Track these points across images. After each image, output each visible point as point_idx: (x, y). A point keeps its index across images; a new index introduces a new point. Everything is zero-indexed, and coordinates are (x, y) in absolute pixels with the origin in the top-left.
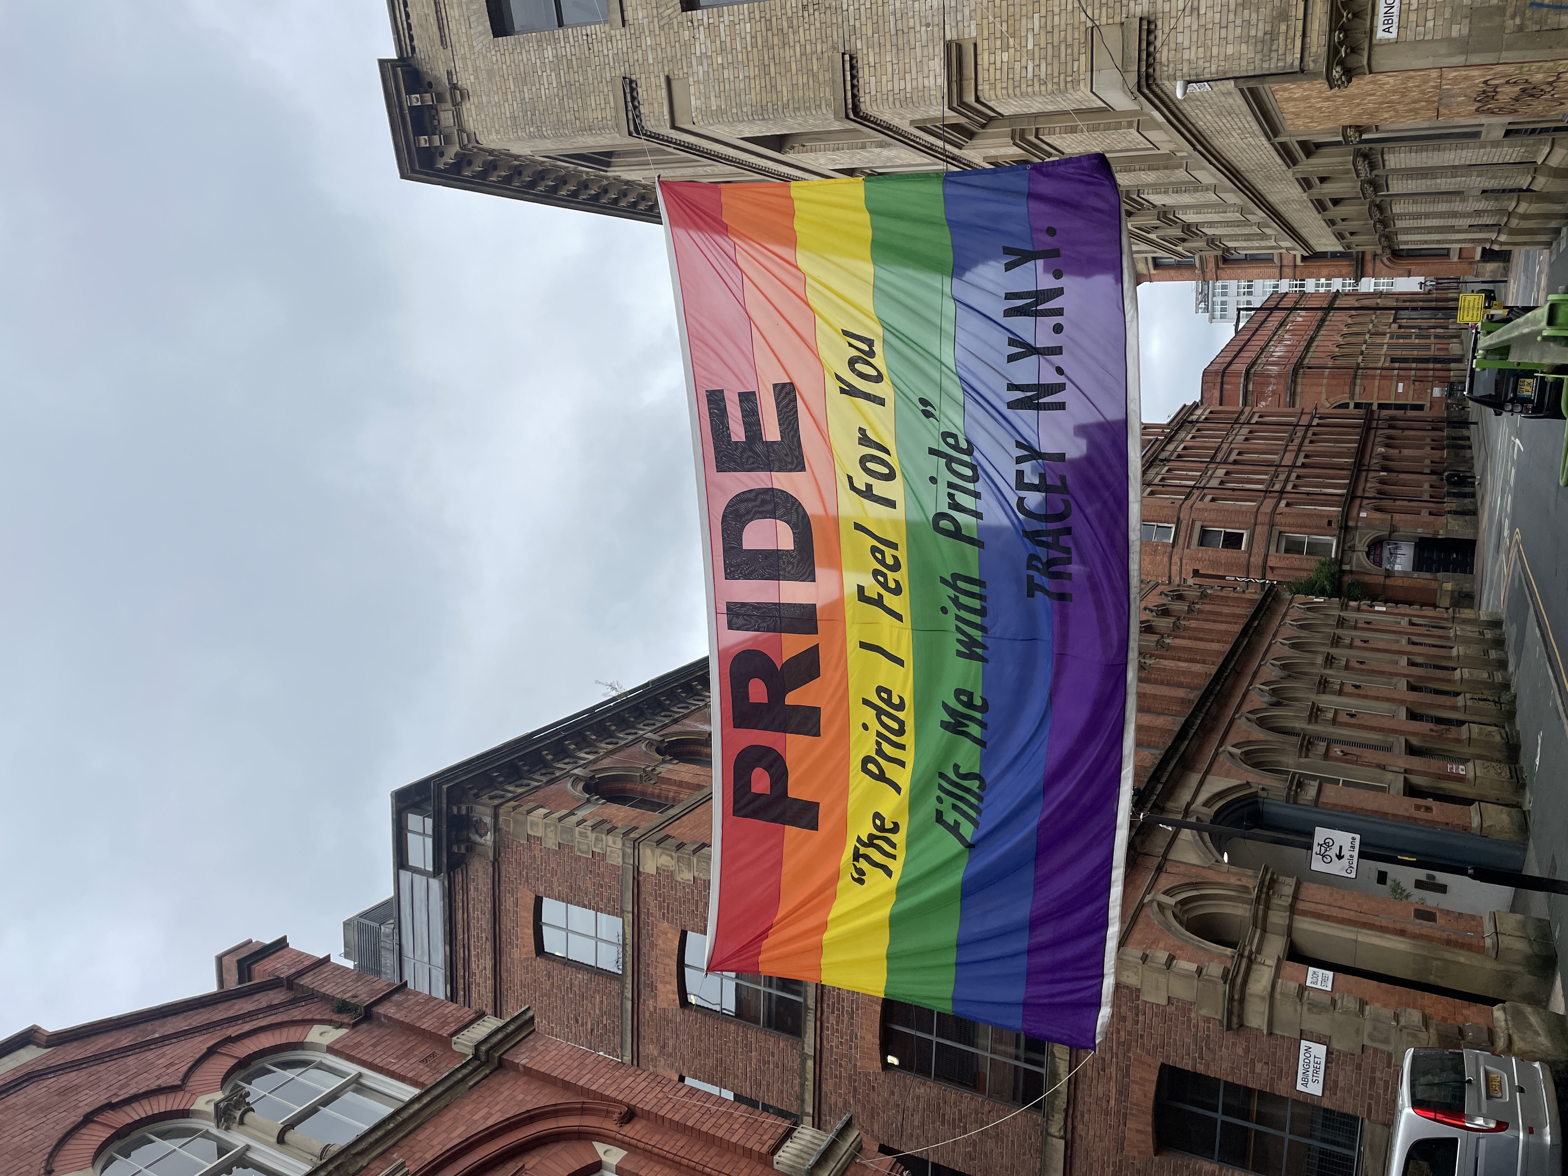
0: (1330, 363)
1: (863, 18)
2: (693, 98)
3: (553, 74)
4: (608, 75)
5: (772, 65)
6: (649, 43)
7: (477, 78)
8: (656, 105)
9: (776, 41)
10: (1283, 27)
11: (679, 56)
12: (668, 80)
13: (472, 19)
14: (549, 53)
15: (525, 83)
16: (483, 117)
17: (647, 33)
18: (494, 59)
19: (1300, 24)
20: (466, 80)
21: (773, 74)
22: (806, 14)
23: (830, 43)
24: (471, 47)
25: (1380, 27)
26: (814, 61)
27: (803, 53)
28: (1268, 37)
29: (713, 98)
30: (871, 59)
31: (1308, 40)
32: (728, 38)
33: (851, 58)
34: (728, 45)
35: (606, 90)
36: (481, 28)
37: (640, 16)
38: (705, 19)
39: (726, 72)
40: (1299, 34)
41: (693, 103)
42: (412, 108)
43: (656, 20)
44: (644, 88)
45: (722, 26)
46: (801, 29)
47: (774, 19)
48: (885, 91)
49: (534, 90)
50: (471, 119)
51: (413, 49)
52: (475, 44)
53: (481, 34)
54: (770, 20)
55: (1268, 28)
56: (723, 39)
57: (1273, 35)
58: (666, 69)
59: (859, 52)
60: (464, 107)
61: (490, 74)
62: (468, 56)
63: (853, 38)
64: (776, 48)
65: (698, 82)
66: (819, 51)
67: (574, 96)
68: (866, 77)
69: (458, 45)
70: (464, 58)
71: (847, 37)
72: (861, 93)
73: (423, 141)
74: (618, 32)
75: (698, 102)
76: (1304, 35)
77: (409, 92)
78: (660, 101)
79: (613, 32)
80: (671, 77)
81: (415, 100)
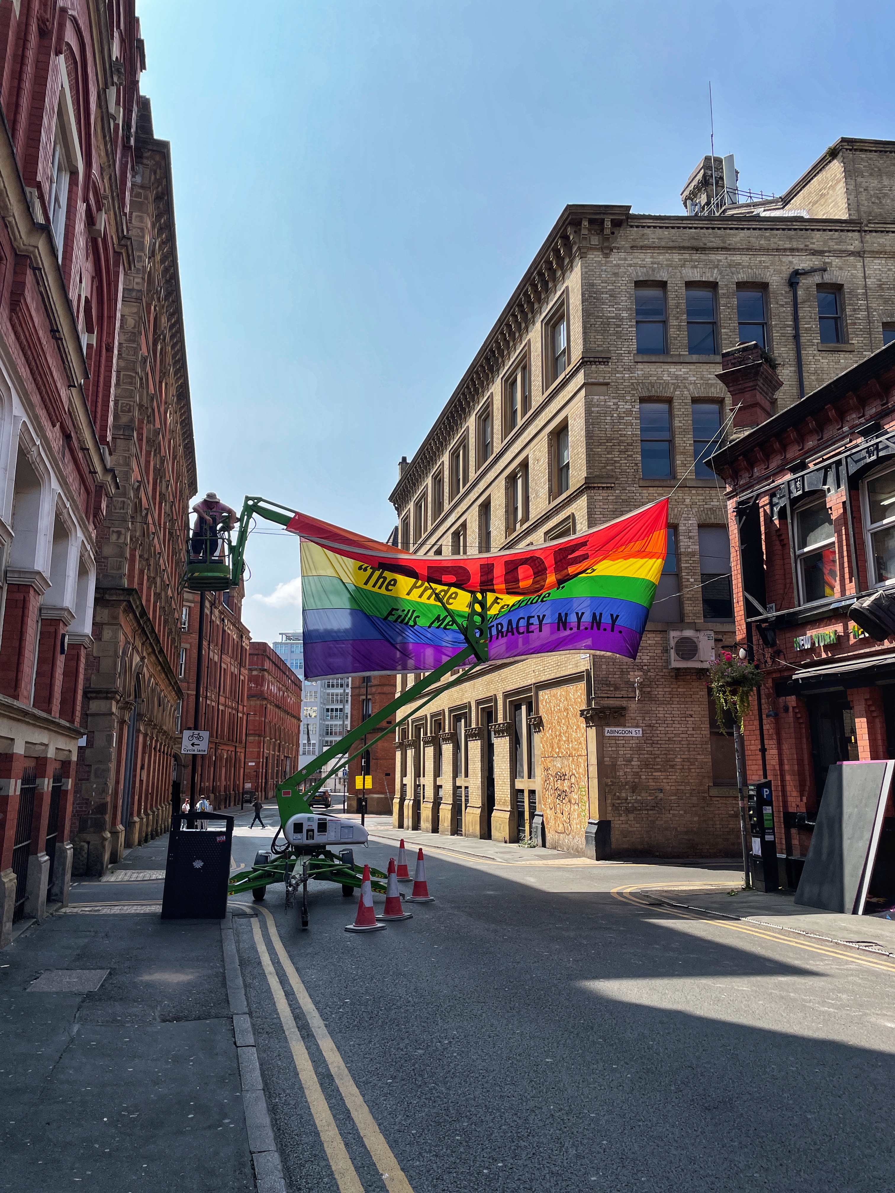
0: (267, 720)
1: (629, 495)
2: (598, 397)
3: (614, 315)
4: (612, 349)
5: (611, 444)
6: (626, 375)
7: (615, 265)
8: (596, 375)
9: (622, 447)
10: (612, 689)
11: (619, 392)
12: (607, 384)
13: (645, 269)
14: (625, 314)
15: (611, 296)
16: (595, 265)
17: (631, 375)
18: (624, 279)
19: (613, 696)
20: (615, 258)
21: (607, 444)
22: (633, 465)
23: (619, 476)
24: (630, 265)
25: (609, 729)
26: (611, 467)
27: (616, 462)
28: (608, 682)
29: (597, 409)
30: (610, 498)
31: (606, 699)
32: (625, 421)
33: (612, 487)
34: (622, 421)
35: (604, 346)
36: (640, 274)
37: (639, 372)
38: (635, 410)
39: (609, 418)
40: (609, 695)
41: (596, 397)
42: (603, 221)
43: (636, 381)
44: (605, 369)
45: (631, 418)
46: (626, 461)
47: (632, 447)
48: (596, 503)
49: (607, 301)
50: (593, 256)
51: (632, 226)
52: (632, 268)
53: (637, 273)
54: (632, 445)
55: (612, 683)
56: (625, 418)
57: (609, 685)
58: (613, 384)
59: (613, 492)
60: (600, 253)
61: (616, 274)
62: (627, 262)
63: (621, 489)
64: (618, 447)
65: (605, 402)
66: (616, 470)
67: (602, 326)
68: (603, 494)
69: (632, 256)
70: (625, 259)
71: (622, 485)
72: (595, 491)
73: (585, 223)
74: (632, 358)
75: (596, 400)
76: (608, 697)
77: (612, 220)
78: (598, 378)
79: (632, 355)
80: (609, 386)
81: (608, 224)
